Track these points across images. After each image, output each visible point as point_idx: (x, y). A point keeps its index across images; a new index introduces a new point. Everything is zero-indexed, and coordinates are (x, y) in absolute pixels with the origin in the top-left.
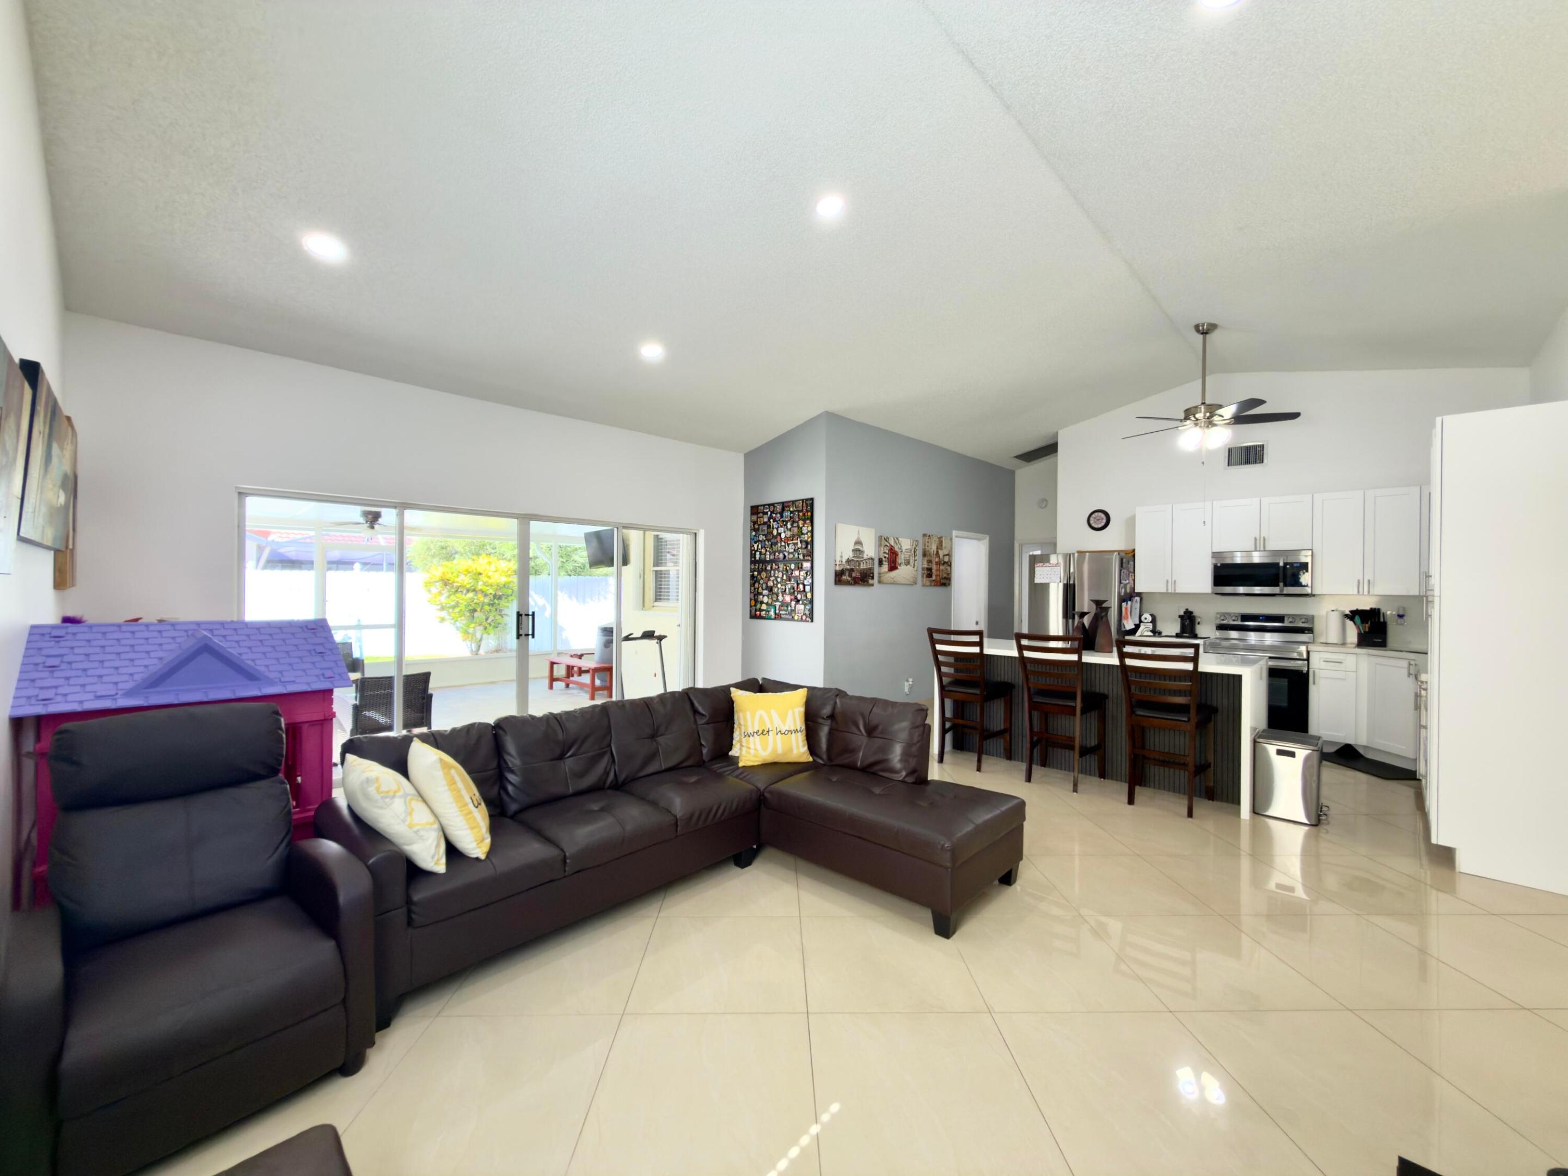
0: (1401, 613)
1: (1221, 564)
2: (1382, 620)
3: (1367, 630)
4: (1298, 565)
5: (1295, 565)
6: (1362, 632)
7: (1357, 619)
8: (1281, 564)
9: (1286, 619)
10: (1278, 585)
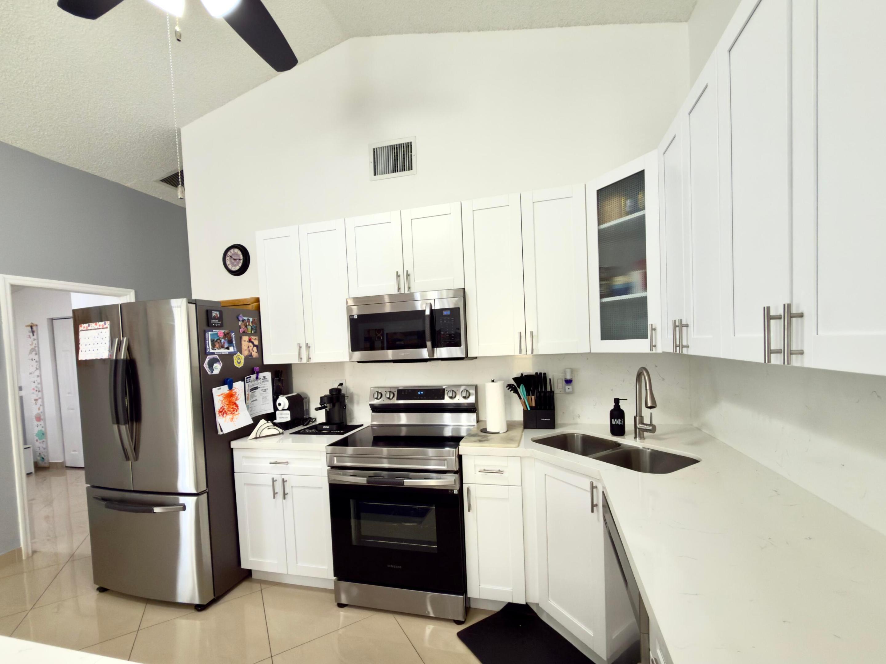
0: (568, 377)
1: (358, 316)
2: (549, 389)
3: (534, 405)
4: (448, 313)
5: (445, 313)
6: (529, 409)
7: (522, 390)
8: (428, 313)
9: (446, 392)
10: (425, 346)
